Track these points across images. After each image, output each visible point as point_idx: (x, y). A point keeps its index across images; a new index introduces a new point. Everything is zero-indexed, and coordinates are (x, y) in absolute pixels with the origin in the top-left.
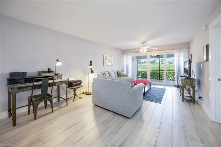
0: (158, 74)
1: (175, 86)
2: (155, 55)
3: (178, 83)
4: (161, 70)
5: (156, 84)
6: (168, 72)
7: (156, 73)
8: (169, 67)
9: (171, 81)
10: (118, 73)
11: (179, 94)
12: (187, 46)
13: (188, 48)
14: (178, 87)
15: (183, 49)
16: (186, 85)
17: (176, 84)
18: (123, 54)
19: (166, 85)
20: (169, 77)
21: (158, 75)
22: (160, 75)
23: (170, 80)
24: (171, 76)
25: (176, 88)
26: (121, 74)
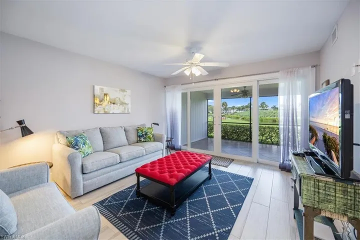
0: (247, 130)
5: (233, 160)
6: (268, 127)
7: (243, 127)
8: (274, 116)
9: (273, 146)
10: (138, 132)
11: (292, 212)
12: (312, 59)
15: (301, 71)
16: (321, 206)
18: (165, 87)
20: (270, 138)
23: (273, 144)
24: (274, 135)
26: (146, 134)
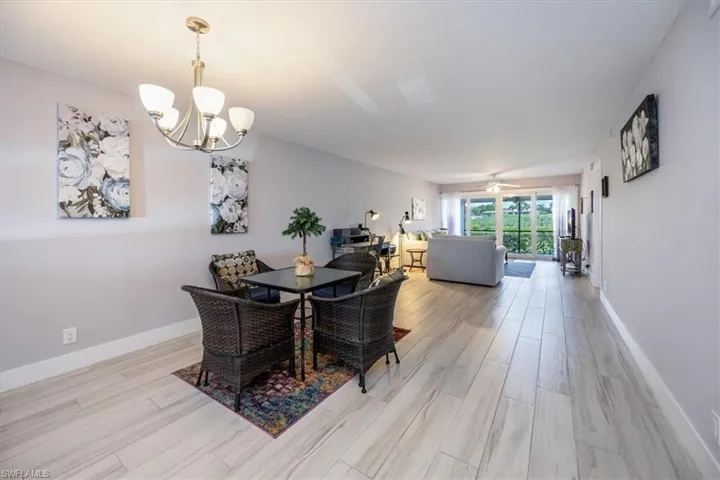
1: (554, 260)
2: (511, 195)
3: (558, 254)
4: (522, 229)
6: (540, 235)
12: (576, 180)
13: (579, 185)
14: (559, 261)
15: (569, 187)
17: (556, 256)
18: (441, 193)
19: (537, 259)
21: (516, 243)
22: (519, 242)
25: (556, 263)
